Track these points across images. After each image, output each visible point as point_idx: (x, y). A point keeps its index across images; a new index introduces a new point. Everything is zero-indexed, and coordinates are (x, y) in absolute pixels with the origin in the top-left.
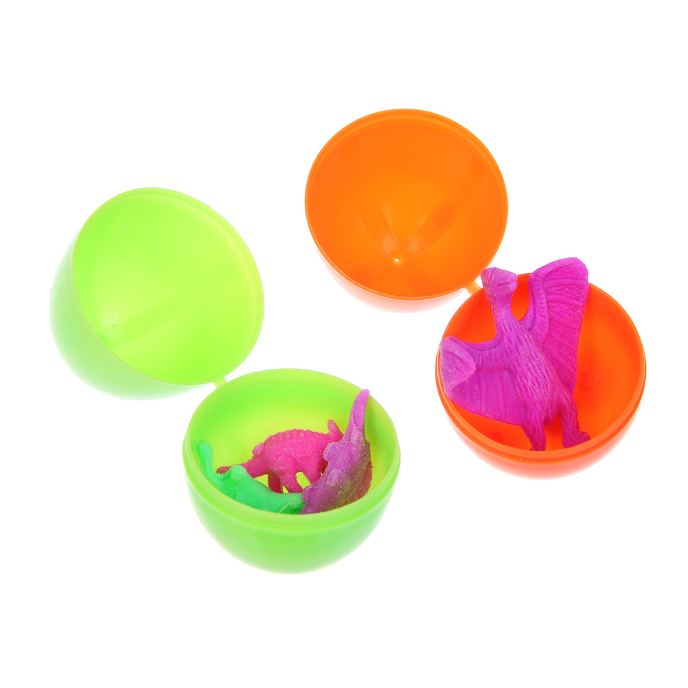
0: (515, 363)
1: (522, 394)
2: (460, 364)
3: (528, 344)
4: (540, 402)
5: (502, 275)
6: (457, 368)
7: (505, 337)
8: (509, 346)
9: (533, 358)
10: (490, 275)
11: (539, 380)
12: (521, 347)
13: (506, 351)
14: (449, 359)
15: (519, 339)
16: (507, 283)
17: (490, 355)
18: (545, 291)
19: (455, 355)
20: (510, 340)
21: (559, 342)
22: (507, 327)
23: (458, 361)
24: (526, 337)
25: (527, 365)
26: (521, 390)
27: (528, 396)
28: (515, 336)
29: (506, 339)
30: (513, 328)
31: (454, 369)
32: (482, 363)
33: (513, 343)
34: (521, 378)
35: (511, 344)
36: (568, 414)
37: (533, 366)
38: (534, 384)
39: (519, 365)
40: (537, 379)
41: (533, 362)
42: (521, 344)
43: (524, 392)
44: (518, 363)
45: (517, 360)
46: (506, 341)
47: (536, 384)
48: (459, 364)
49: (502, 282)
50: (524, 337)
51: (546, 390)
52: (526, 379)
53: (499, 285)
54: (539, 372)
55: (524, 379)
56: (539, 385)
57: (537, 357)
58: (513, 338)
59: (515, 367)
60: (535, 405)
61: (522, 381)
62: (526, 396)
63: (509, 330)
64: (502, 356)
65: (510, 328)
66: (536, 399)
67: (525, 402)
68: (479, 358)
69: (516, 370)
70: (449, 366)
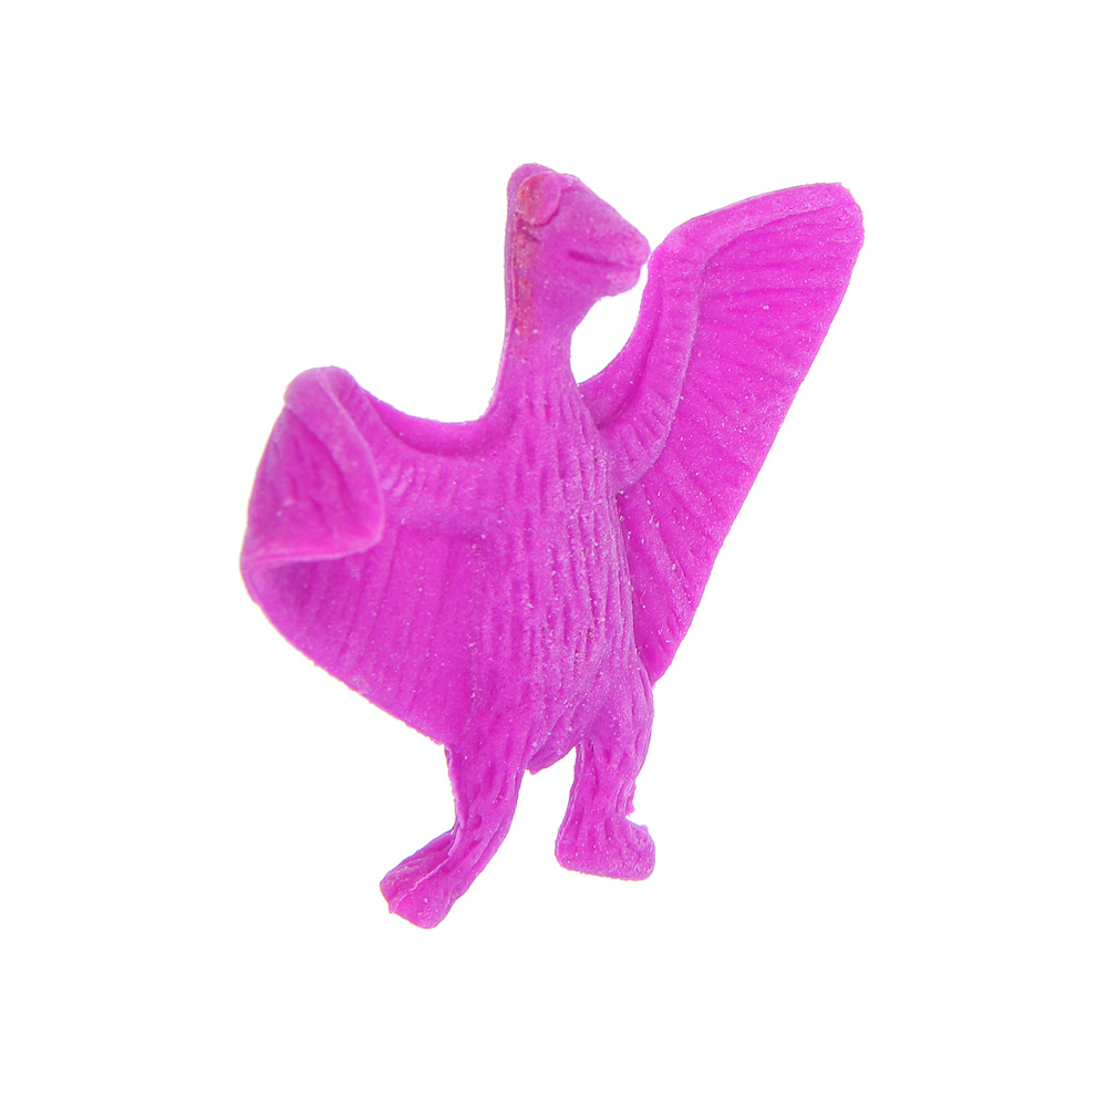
0: (519, 532)
1: (497, 645)
2: (334, 497)
3: (585, 482)
4: (548, 689)
5: (601, 230)
6: (317, 506)
7: (518, 433)
8: (519, 465)
9: (584, 537)
10: (554, 205)
11: (574, 615)
12: (558, 485)
13: (503, 481)
14: (300, 457)
15: (562, 456)
16: (607, 264)
17: (444, 476)
18: (702, 305)
19: (328, 454)
20: (530, 450)
21: (678, 497)
22: (539, 402)
23: (330, 480)
24: (588, 455)
25: (555, 552)
26: (500, 629)
27: (516, 658)
28: (553, 441)
29: (520, 442)
30: (556, 410)
31: (304, 505)
32: (406, 494)
33: (540, 464)
34: (516, 587)
35: (531, 462)
36: (617, 757)
37: (573, 563)
38: (552, 622)
39: (529, 545)
40: (566, 612)
41: (579, 550)
42: (563, 475)
43: (506, 639)
44: (527, 535)
45: (528, 524)
46: (516, 447)
47: (560, 627)
48: (330, 496)
49: (591, 251)
50: (581, 452)
51: (582, 655)
52: (532, 597)
53: (576, 256)
54: (584, 587)
55: (525, 596)
56: (566, 632)
57: (597, 533)
58: (547, 447)
59: (511, 545)
60: (526, 696)
61: (516, 601)
62: (507, 654)
63: (542, 413)
64: (481, 493)
65: (547, 407)
66: (537, 676)
67: (494, 673)
68: (401, 472)
69: (510, 557)
70: (294, 483)
